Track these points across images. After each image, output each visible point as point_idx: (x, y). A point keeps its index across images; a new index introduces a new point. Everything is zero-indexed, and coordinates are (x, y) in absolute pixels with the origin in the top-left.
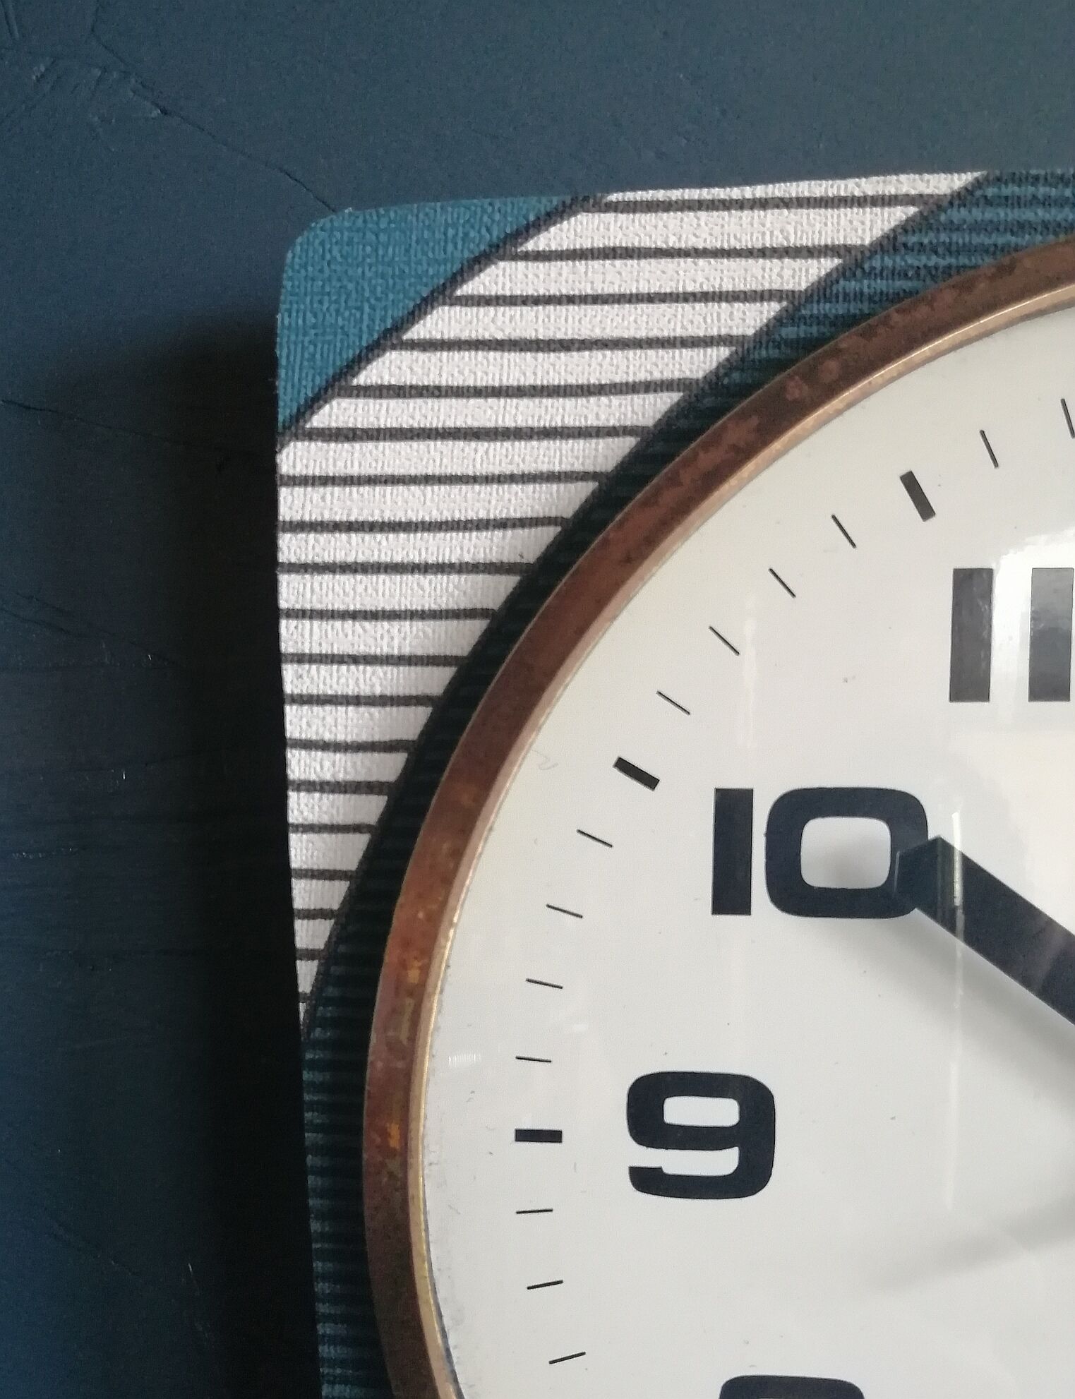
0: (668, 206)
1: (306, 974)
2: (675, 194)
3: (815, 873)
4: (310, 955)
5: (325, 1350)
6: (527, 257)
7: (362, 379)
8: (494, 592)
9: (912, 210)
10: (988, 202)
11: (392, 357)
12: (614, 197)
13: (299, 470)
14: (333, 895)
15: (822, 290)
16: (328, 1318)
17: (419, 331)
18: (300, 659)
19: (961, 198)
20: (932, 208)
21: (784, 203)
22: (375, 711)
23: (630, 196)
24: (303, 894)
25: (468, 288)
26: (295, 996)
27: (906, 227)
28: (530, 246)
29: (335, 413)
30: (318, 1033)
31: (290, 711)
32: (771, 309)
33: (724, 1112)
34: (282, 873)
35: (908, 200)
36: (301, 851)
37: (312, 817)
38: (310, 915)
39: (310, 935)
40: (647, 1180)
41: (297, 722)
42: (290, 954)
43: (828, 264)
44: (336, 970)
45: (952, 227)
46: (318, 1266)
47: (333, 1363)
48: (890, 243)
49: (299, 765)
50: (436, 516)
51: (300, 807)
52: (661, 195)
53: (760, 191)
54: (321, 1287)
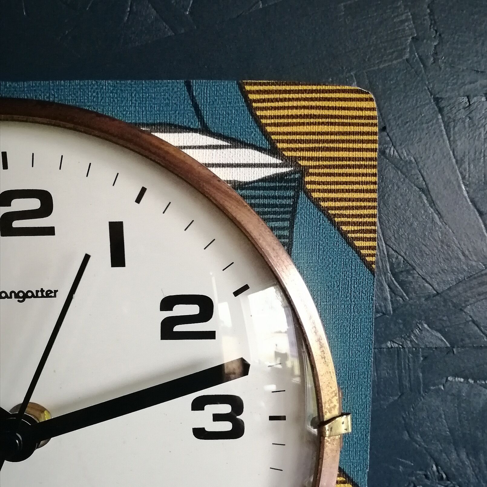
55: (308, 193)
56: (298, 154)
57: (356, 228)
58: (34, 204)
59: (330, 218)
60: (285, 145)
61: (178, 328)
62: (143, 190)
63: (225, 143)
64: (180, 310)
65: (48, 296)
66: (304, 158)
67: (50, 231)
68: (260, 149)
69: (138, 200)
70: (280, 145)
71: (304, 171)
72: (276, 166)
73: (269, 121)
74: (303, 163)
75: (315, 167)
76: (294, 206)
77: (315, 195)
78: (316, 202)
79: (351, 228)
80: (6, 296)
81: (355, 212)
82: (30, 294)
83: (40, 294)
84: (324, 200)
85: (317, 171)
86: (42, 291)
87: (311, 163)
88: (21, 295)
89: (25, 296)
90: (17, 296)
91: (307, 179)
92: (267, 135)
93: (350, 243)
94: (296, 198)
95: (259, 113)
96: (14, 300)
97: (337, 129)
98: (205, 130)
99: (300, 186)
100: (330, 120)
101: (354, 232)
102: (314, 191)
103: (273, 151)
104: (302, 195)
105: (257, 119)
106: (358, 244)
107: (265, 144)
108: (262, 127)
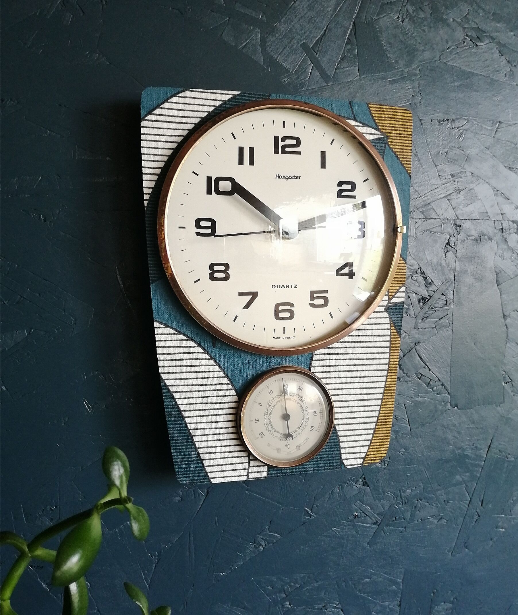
0: (199, 92)
1: (146, 203)
2: (200, 90)
3: (221, 189)
4: (146, 200)
5: (149, 262)
6: (178, 97)
7: (154, 112)
8: (174, 146)
9: (232, 96)
10: (242, 96)
11: (158, 109)
12: (191, 89)
13: (144, 126)
14: (150, 191)
15: (220, 106)
16: (150, 257)
17: (162, 106)
18: (144, 154)
19: (238, 95)
20: (235, 96)
21: (215, 93)
22: (156, 163)
23: (193, 90)
24: (145, 191)
25: (169, 101)
26: (144, 207)
27: (231, 98)
28: (179, 95)
29: (149, 117)
30: (148, 212)
31: (143, 162)
32: (214, 108)
33: (209, 224)
34: (142, 187)
35: (232, 95)
36: (145, 184)
37: (147, 179)
38: (146, 194)
39: (146, 197)
40: (198, 234)
41: (144, 164)
42: (143, 200)
43: (221, 102)
44: (150, 202)
45: (237, 99)
46: (148, 249)
47: (150, 264)
48: (229, 100)
49: (144, 170)
50: (165, 134)
51: (144, 177)
52: (198, 90)
53: (211, 91)
54: (149, 252)
55: (389, 145)
56: (386, 131)
57: (405, 160)
58: (294, 142)
59: (397, 155)
60: (382, 127)
61: (343, 194)
62: (333, 140)
63: (362, 125)
64: (344, 187)
65: (297, 178)
66: (388, 133)
67: (299, 153)
68: (373, 128)
69: (331, 144)
70: (380, 127)
71: (388, 137)
72: (378, 135)
73: (377, 118)
74: (388, 134)
75: (391, 136)
76: (384, 150)
77: (392, 146)
78: (392, 149)
79: (403, 160)
80: (282, 178)
81: (404, 154)
82: (290, 177)
83: (294, 178)
84: (394, 148)
85: (392, 138)
86: (295, 176)
87: (390, 135)
88: (287, 177)
89: (289, 178)
90: (285, 178)
91: (389, 140)
92: (376, 124)
93: (402, 165)
94: (385, 147)
95: (373, 115)
96: (284, 179)
97: (399, 123)
98: (355, 119)
99: (387, 143)
100: (397, 120)
101: (404, 161)
102: (391, 145)
103: (378, 129)
104: (387, 146)
105: (373, 117)
106: (405, 165)
107: (375, 127)
108: (374, 120)
